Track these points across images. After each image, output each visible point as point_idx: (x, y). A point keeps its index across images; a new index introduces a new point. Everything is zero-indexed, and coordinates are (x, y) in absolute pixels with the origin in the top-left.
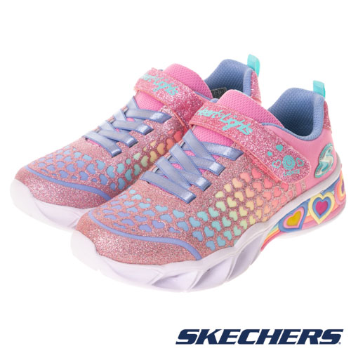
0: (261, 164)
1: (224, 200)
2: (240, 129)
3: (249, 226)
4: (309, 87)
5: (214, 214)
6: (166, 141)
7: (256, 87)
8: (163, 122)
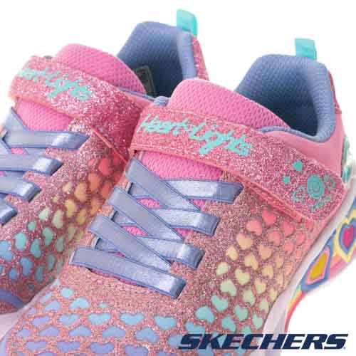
0: (274, 198)
1: (230, 275)
2: (231, 147)
3: (271, 305)
4: (289, 50)
5: (221, 304)
6: (87, 178)
7: (201, 60)
8: (77, 148)
